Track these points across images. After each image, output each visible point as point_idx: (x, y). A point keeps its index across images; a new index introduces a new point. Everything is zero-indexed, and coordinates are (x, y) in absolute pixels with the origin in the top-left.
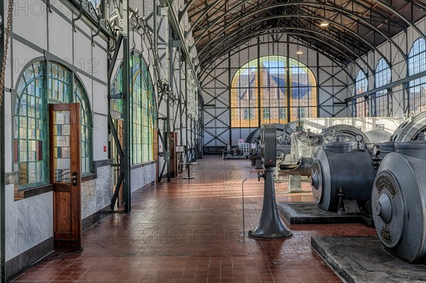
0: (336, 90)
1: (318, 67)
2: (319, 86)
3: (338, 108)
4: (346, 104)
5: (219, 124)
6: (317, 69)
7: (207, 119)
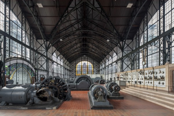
0: (97, 68)
1: (94, 64)
2: (94, 67)
3: (98, 72)
4: (99, 71)
5: (73, 75)
6: (93, 64)
7: (71, 74)
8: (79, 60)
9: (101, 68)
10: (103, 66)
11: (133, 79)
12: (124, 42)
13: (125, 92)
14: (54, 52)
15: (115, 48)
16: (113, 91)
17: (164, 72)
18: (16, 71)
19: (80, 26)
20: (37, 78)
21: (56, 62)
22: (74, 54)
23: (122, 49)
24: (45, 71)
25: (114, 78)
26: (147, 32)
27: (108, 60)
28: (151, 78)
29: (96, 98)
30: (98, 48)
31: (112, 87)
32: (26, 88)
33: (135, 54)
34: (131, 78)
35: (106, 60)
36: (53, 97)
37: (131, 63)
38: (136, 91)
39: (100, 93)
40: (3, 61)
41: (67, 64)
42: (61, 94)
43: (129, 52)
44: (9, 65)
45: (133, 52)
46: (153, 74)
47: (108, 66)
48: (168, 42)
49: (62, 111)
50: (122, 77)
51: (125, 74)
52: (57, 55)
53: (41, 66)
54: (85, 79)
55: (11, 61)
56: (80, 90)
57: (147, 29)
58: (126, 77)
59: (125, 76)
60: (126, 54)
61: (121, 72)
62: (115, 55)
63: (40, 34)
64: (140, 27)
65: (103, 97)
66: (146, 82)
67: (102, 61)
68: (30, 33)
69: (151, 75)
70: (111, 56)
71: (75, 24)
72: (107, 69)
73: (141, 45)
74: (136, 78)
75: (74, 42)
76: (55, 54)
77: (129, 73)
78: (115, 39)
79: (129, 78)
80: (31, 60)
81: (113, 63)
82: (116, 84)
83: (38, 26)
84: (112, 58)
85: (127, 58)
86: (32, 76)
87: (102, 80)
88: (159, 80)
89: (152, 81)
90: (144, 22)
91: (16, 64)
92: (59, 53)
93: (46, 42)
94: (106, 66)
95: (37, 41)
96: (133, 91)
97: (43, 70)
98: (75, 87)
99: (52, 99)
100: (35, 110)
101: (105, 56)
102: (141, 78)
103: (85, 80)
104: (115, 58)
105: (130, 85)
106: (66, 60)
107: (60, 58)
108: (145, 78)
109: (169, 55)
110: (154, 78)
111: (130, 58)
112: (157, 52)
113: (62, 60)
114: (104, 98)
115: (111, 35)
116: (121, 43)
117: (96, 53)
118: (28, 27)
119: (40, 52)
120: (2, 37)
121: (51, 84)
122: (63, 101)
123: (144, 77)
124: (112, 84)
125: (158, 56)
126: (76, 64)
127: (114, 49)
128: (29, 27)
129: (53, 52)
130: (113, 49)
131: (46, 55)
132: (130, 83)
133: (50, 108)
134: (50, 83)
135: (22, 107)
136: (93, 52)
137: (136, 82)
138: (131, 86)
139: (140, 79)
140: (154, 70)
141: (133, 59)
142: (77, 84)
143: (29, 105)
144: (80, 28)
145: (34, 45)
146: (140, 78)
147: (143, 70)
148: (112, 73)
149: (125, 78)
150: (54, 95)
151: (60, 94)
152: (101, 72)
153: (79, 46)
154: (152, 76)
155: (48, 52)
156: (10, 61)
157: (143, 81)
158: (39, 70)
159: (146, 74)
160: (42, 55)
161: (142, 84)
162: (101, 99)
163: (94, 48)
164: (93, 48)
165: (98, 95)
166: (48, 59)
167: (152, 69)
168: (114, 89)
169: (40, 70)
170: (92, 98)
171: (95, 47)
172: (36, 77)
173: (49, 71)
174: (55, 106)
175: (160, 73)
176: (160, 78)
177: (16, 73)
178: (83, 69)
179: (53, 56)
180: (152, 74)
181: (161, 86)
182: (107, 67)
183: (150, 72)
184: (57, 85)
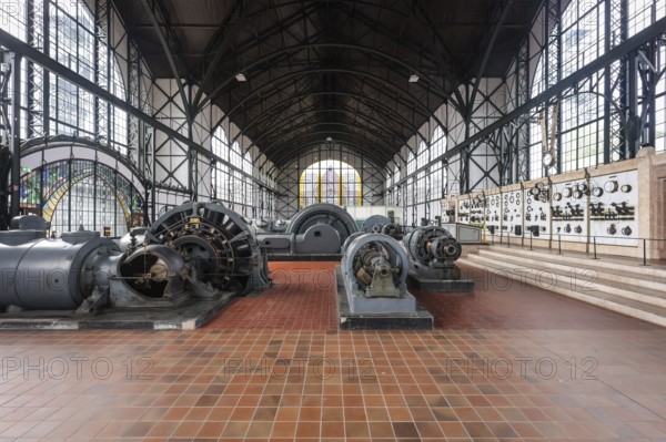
0: (375, 185)
1: (362, 169)
2: (362, 182)
3: (376, 199)
4: (382, 195)
5: (290, 209)
6: (362, 171)
7: (281, 205)
8: (309, 157)
9: (388, 184)
10: (397, 178)
11: (509, 218)
12: (471, 88)
13: (480, 266)
14: (219, 124)
15: (439, 109)
16: (433, 257)
17: (634, 183)
18: (69, 189)
19: (311, 31)
20: (150, 217)
21: (227, 160)
22: (291, 135)
23: (466, 112)
24: (184, 191)
25: (437, 217)
26: (559, 47)
27: (416, 156)
28: (577, 212)
29: (362, 285)
30: (377, 111)
31: (429, 244)
32: (79, 246)
33: (512, 127)
34: (499, 214)
35: (407, 157)
36: (193, 280)
37: (499, 164)
38: (522, 260)
39: (378, 263)
40: (12, 149)
41: (266, 168)
42: (230, 272)
43: (491, 121)
44: (39, 164)
45: (505, 119)
46: (585, 197)
47: (414, 176)
48: (643, 74)
49: (216, 337)
50: (468, 211)
51: (476, 201)
52: (228, 135)
53: (171, 175)
54: (328, 218)
55: (46, 151)
56: (308, 259)
57: (559, 37)
58: (479, 212)
59: (477, 209)
60: (481, 131)
61: (461, 193)
62: (440, 136)
63: (166, 58)
64: (533, 30)
65: (391, 279)
66: (559, 229)
67: (391, 158)
68: (129, 53)
69: (578, 202)
70: (424, 139)
71: (292, 24)
72: (410, 187)
73: (534, 94)
74: (518, 213)
75: (292, 89)
76: (220, 132)
77: (491, 198)
78: (438, 75)
79: (492, 215)
80: (133, 152)
81: (431, 163)
82: (443, 232)
83: (156, 27)
84: (429, 145)
85: (483, 145)
86: (134, 208)
87: (392, 227)
88: (610, 216)
89: (583, 225)
90: (548, 11)
91: (70, 161)
92: (236, 130)
93: (186, 89)
94: (407, 177)
95: (154, 82)
96: (508, 261)
97: (177, 190)
98: (289, 247)
99: (185, 290)
100: (107, 333)
101: (405, 139)
102: (539, 213)
103: (330, 222)
104: (440, 145)
105: (496, 239)
106: (263, 157)
107: (241, 147)
108: (556, 213)
109: (647, 125)
110: (588, 210)
111: (496, 146)
112: (598, 120)
113: (248, 156)
114: (397, 284)
115: (424, 61)
116: (462, 88)
117: (372, 131)
118: (119, 31)
119: (167, 123)
120: (10, 57)
121: (189, 232)
122: (232, 298)
123: (552, 208)
124: (430, 234)
125: (602, 134)
126: (299, 170)
127: (435, 114)
128: (123, 31)
129: (214, 125)
130: (432, 113)
131: (186, 134)
132: (497, 232)
133: (170, 327)
134: (186, 227)
135: (55, 321)
136: (361, 126)
137: (518, 230)
138: (501, 243)
139: (533, 218)
140: (588, 181)
141: (505, 145)
142: (298, 237)
143: (87, 311)
144: (311, 38)
145: (144, 98)
146: (533, 214)
147: (546, 182)
148: (427, 203)
149: (476, 215)
150: (194, 273)
151: (223, 271)
152: (387, 198)
153: (310, 104)
154: (583, 203)
155: (194, 126)
156: (42, 149)
157: (546, 224)
158: (160, 186)
159: (557, 197)
160: (173, 135)
161: (544, 236)
162: (384, 287)
163: (362, 111)
164: (358, 113)
165: (369, 272)
166: (196, 151)
167: (583, 176)
168: (434, 252)
169: (164, 188)
170: (349, 284)
171: (366, 108)
172: (150, 211)
173: (199, 193)
174: (193, 317)
175: (616, 190)
176: (616, 212)
177: (70, 196)
178: (324, 188)
179: (214, 139)
180: (580, 197)
181: (619, 242)
182: (410, 181)
183: (574, 189)
184: (211, 235)
